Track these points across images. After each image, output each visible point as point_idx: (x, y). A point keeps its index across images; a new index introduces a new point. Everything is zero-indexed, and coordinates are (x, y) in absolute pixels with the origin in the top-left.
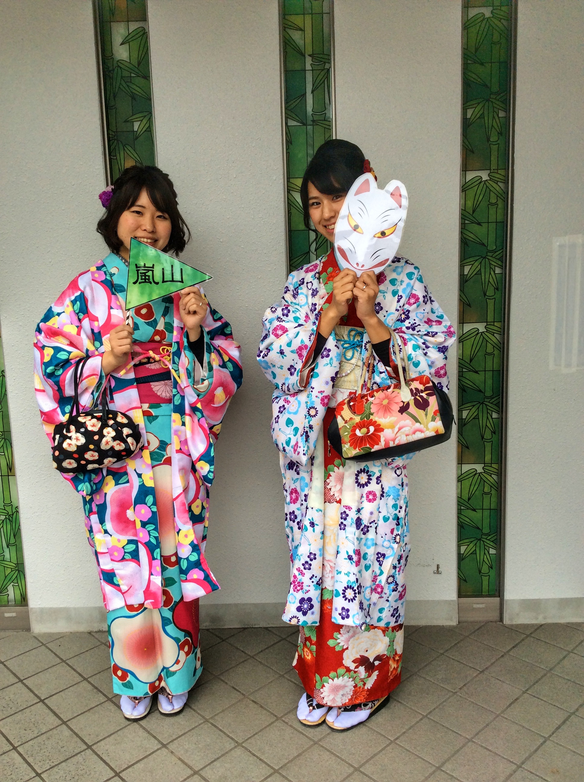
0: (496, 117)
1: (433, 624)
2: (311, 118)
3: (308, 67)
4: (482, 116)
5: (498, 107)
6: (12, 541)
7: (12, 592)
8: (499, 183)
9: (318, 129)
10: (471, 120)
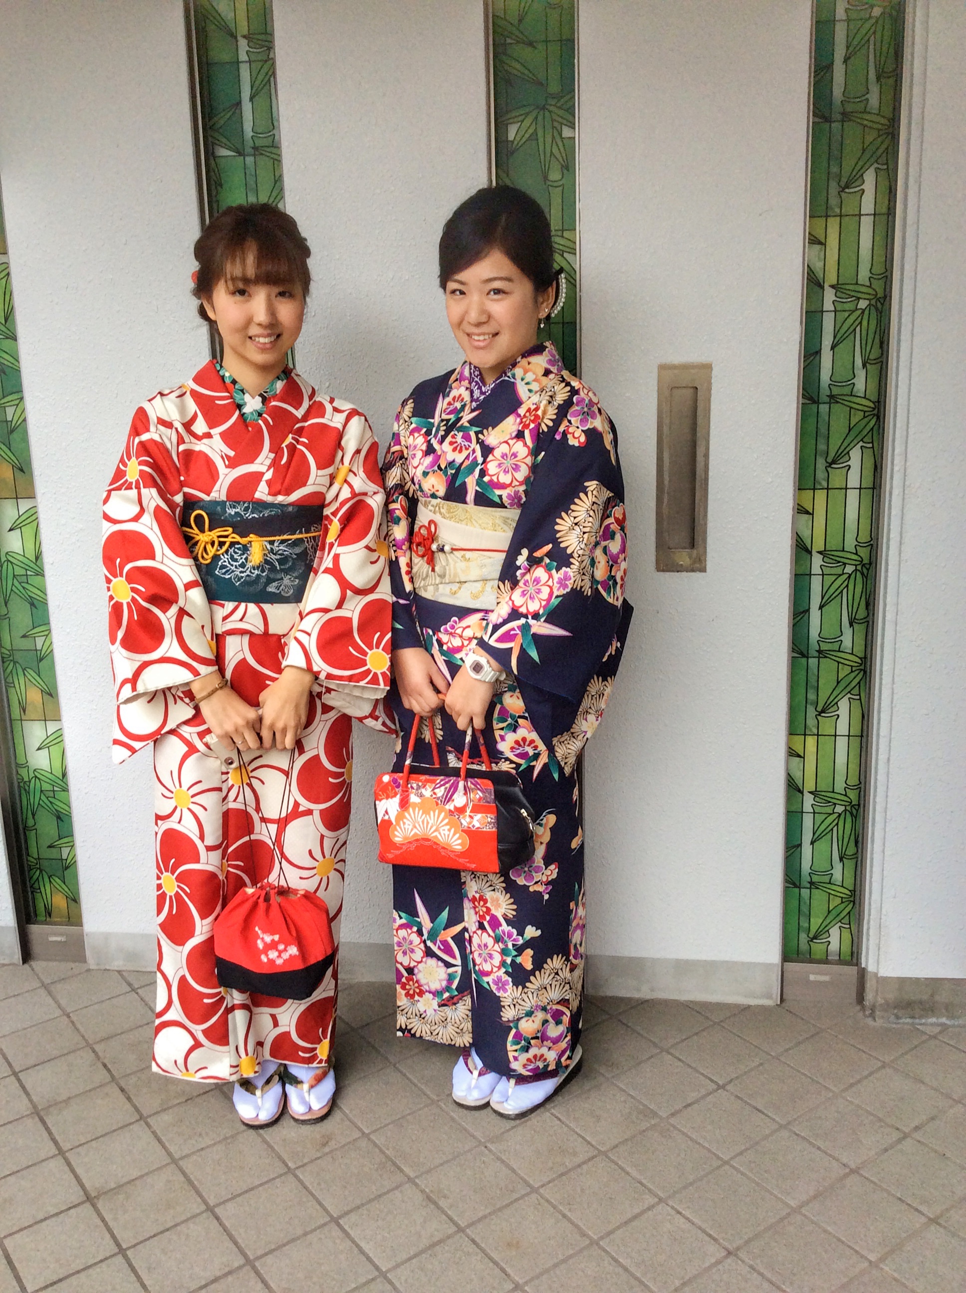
0: (558, 138)
2: (251, 144)
3: (243, 57)
4: (534, 137)
5: (560, 120)
8: (565, 255)
9: (264, 163)
10: (516, 143)
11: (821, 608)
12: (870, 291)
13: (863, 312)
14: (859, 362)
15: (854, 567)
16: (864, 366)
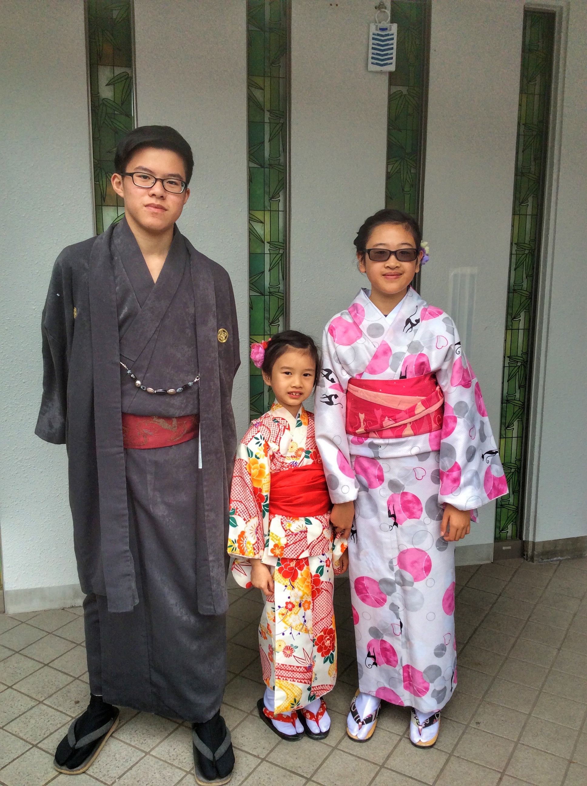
0: (409, 172)
2: (268, 162)
3: (267, 120)
4: (399, 171)
5: (410, 164)
9: (274, 172)
10: (391, 174)
11: (508, 381)
12: (530, 247)
13: (526, 256)
14: (524, 276)
15: (521, 363)
16: (527, 278)
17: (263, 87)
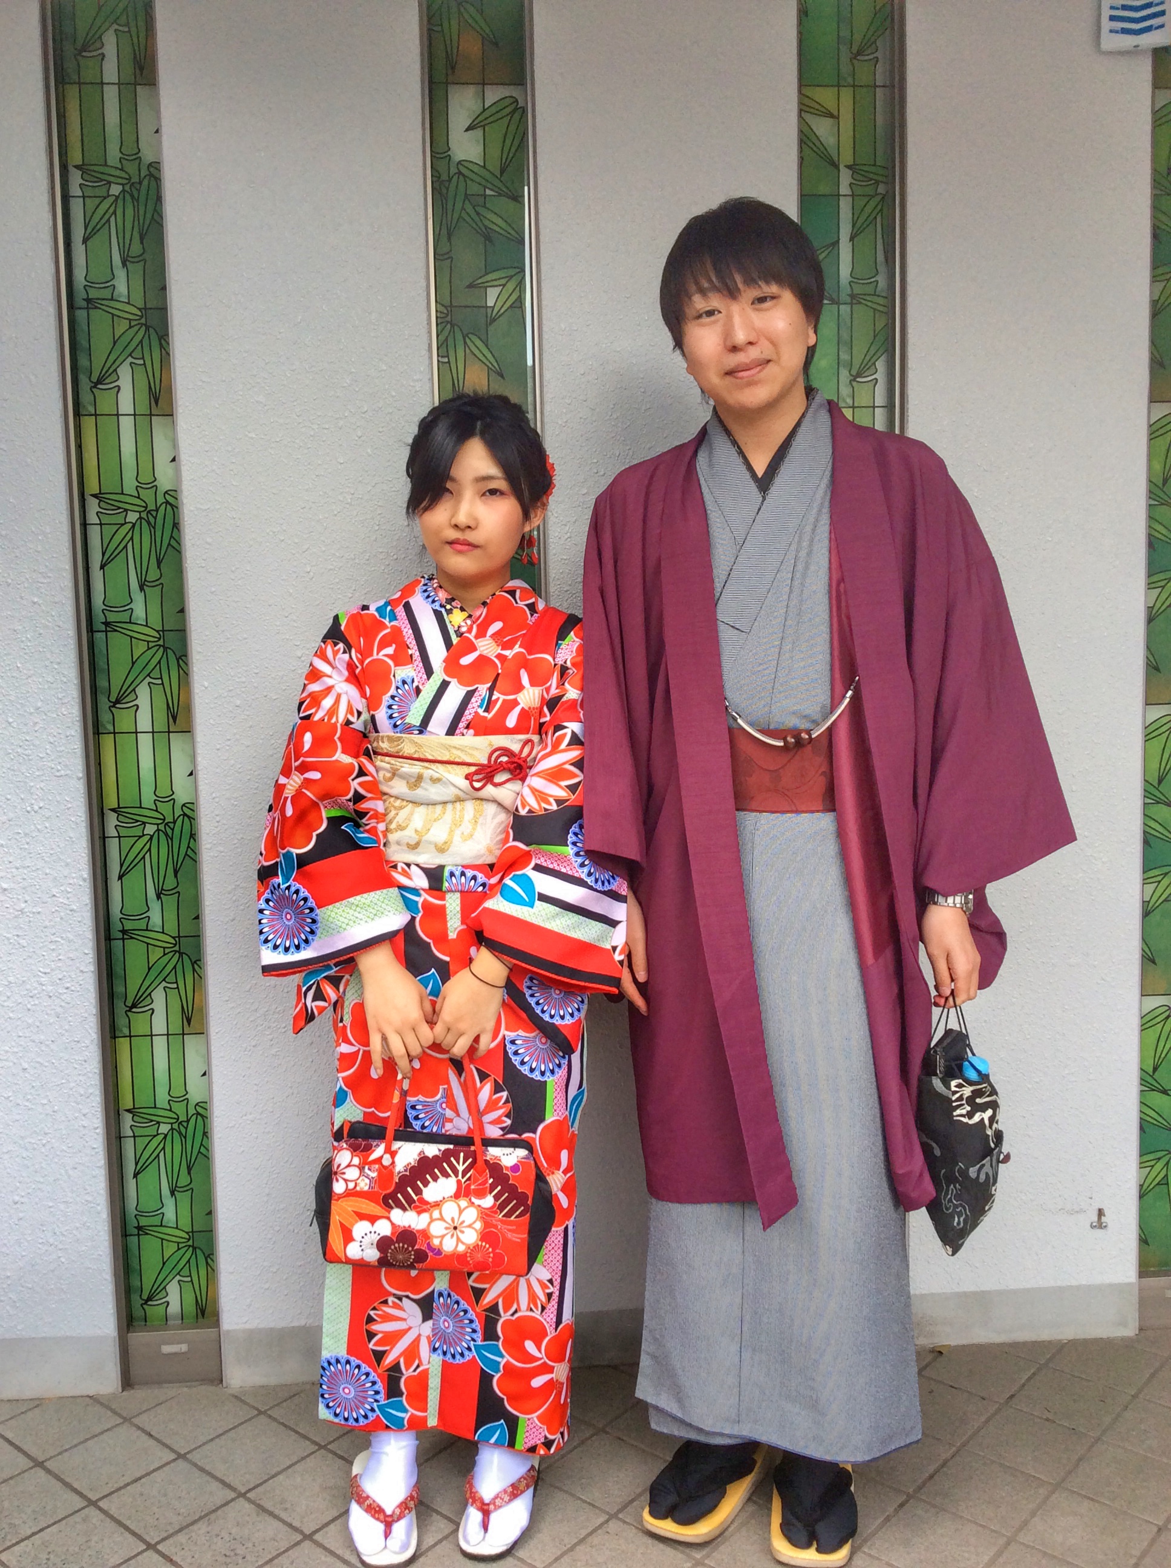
1: (1087, 1336)
2: (849, 291)
3: (844, 189)
6: (184, 1180)
7: (175, 1298)
9: (862, 313)
10: (1161, 302)
17: (836, 113)
